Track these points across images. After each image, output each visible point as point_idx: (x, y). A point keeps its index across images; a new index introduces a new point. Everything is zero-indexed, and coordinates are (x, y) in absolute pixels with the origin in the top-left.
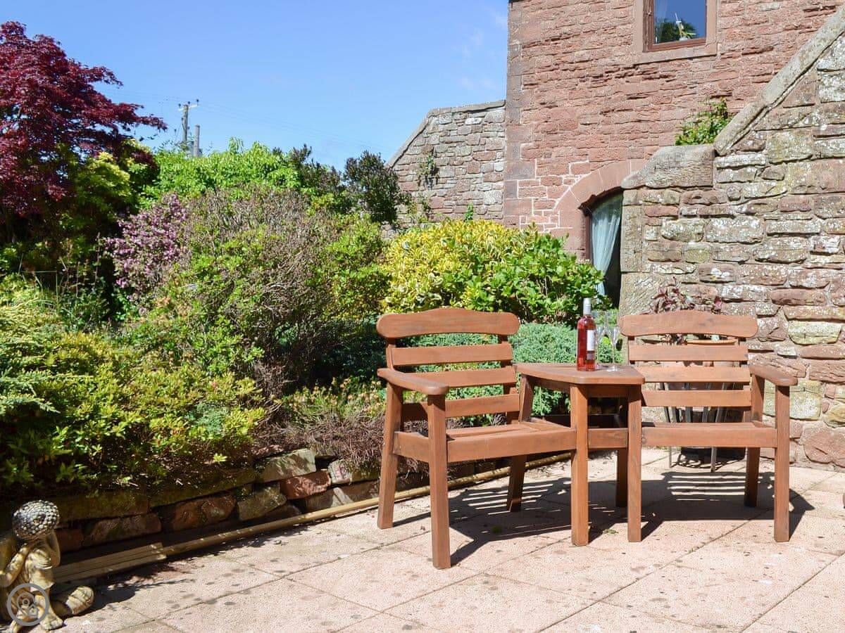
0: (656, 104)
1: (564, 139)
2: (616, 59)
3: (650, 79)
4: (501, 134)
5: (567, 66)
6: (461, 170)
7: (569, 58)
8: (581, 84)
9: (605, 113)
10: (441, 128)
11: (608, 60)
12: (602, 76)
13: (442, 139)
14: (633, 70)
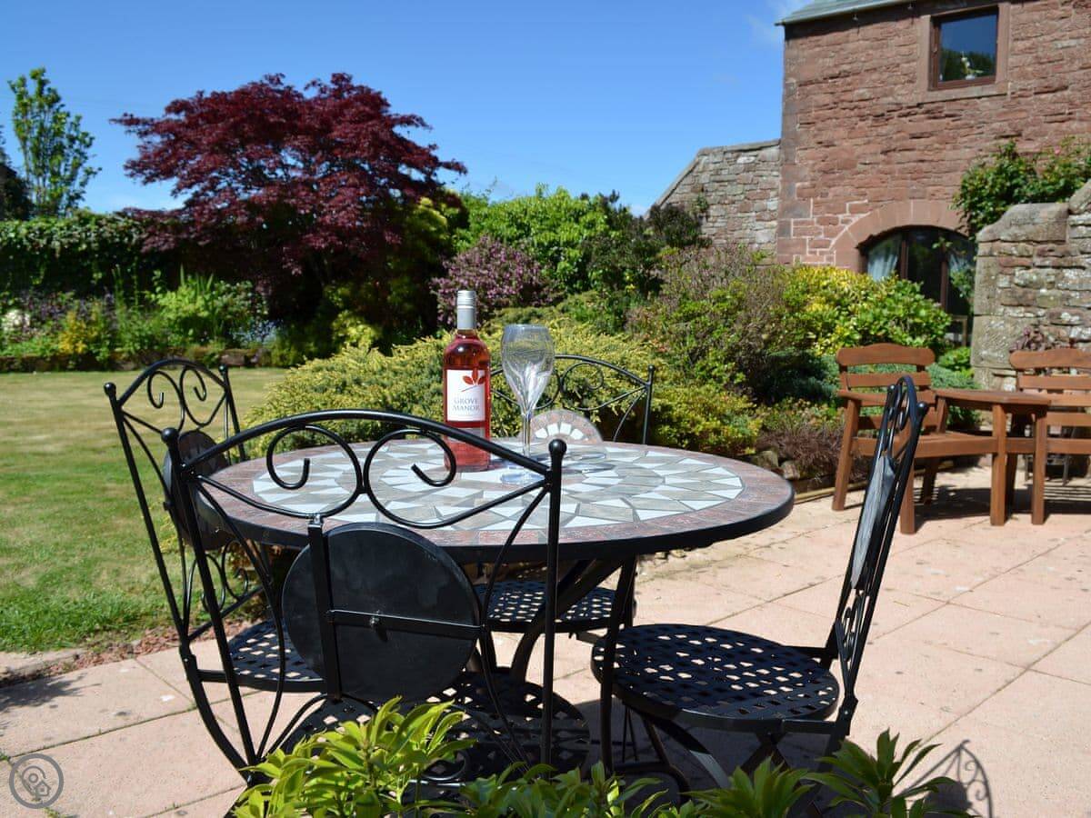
0: (941, 144)
1: (841, 178)
2: (899, 98)
3: (935, 118)
4: (775, 173)
5: (846, 105)
6: (733, 208)
7: (848, 96)
8: (861, 124)
9: (885, 152)
10: (712, 167)
11: (890, 99)
12: (883, 115)
13: (712, 178)
14: (917, 109)
